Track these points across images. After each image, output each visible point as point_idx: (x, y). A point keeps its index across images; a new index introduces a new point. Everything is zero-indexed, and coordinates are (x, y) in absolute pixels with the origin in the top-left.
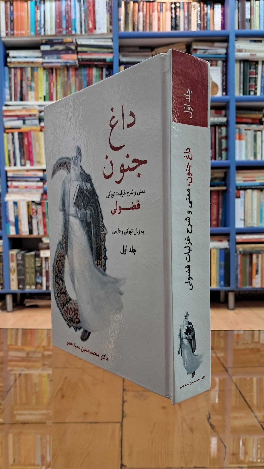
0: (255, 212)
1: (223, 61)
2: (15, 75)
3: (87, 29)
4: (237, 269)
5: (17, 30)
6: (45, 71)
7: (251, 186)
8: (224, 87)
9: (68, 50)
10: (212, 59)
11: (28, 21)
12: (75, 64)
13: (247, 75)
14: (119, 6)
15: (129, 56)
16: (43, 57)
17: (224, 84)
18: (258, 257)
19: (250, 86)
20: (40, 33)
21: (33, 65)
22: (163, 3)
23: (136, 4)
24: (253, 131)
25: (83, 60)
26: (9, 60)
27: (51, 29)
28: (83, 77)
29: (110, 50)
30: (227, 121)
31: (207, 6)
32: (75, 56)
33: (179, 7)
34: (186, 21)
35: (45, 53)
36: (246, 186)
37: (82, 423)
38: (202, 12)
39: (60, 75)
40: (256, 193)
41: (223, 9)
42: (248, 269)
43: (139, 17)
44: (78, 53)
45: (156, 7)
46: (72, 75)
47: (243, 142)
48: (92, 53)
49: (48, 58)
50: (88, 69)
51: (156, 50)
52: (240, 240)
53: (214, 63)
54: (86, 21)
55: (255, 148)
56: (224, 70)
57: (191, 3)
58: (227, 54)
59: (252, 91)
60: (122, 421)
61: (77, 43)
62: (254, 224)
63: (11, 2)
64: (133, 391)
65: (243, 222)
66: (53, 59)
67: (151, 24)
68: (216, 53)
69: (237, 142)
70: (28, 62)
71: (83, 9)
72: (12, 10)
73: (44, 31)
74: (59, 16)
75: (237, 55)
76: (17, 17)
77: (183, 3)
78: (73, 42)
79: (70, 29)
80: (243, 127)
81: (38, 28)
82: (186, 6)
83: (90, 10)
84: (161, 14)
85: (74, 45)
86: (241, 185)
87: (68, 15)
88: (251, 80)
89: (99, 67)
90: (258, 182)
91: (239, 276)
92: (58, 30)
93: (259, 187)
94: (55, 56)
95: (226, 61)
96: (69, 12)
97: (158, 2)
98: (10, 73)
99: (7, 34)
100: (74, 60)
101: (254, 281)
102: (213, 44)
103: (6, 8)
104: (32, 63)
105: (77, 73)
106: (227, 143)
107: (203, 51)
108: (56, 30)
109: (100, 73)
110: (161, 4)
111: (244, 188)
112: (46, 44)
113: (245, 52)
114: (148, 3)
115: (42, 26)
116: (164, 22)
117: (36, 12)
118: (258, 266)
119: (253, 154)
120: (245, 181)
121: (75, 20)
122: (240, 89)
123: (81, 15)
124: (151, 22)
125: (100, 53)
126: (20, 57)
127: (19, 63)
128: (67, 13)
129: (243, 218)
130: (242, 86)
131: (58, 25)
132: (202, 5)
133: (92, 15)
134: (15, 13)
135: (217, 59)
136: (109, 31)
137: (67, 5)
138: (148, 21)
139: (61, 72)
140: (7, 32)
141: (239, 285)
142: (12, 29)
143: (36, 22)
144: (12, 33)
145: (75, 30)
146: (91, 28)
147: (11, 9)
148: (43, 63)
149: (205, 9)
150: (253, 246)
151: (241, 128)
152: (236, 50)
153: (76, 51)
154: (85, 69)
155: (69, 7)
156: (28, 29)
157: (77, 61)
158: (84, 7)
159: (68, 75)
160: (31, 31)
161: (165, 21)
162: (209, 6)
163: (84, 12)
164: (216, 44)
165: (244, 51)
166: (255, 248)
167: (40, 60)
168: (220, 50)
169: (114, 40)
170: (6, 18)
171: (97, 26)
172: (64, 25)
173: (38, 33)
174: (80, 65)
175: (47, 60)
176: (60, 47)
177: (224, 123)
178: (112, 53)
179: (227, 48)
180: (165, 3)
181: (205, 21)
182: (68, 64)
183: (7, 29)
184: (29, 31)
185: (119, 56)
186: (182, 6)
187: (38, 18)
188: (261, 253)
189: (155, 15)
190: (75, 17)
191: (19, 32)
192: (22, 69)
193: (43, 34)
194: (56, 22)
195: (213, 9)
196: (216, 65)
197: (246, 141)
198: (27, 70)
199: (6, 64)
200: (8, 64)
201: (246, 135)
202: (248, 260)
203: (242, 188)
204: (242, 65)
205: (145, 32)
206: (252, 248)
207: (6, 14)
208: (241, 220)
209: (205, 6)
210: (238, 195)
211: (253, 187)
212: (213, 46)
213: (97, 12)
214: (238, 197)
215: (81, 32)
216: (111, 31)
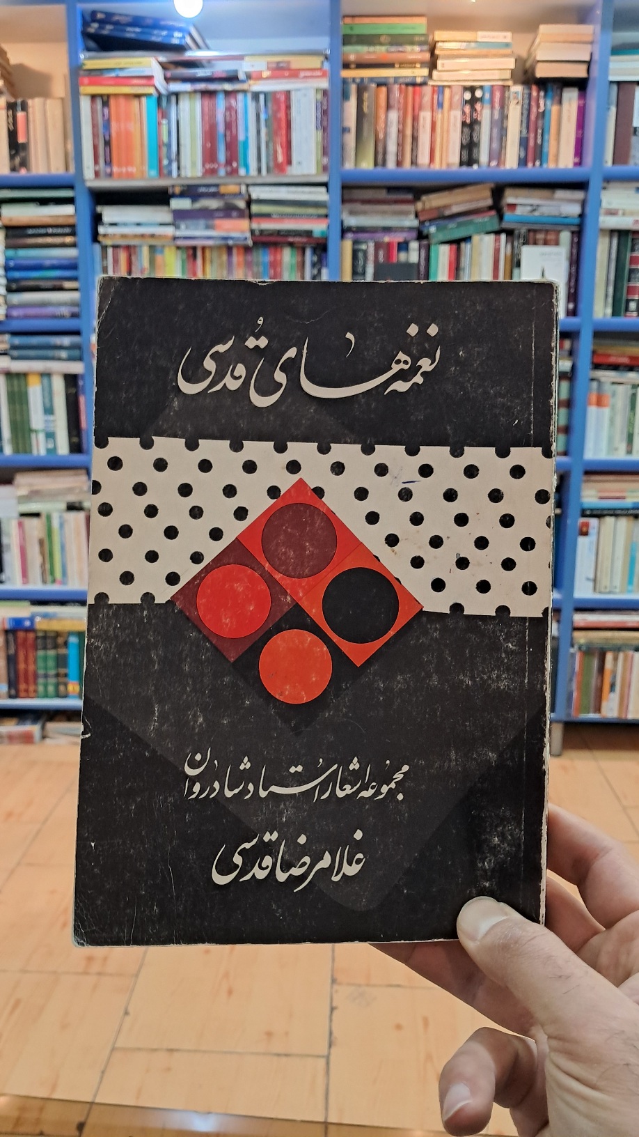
0: (619, 565)
1: (573, 233)
2: (116, 261)
3: (272, 164)
4: (571, 680)
5: (120, 165)
6: (179, 252)
7: (615, 509)
8: (572, 291)
9: (229, 211)
10: (548, 227)
11: (142, 145)
12: (245, 243)
13: (624, 265)
14: (345, 96)
15: (365, 213)
16: (174, 224)
17: (572, 284)
18: (616, 659)
19: (628, 287)
20: (170, 173)
21: (153, 242)
22: (444, 87)
23: (384, 89)
24: (629, 387)
25: (262, 231)
26: (101, 230)
27: (194, 164)
28: (261, 269)
29: (322, 211)
30: (573, 368)
31: (545, 96)
32: (244, 224)
33: (481, 100)
34: (495, 131)
35: (180, 215)
36: (603, 509)
37: (264, 1054)
38: (534, 110)
39: (211, 262)
40: (623, 523)
41: (582, 102)
42: (594, 681)
43: (389, 123)
44: (251, 217)
45: (427, 99)
46: (239, 264)
47: (606, 411)
48: (283, 216)
49: (187, 228)
50: (273, 250)
51: (424, 198)
52: (582, 624)
53: (551, 237)
54: (271, 145)
55: (630, 423)
56: (575, 251)
57: (509, 86)
58: (582, 216)
59: (633, 300)
60: (329, 1054)
61: (250, 196)
62: (616, 587)
63: (105, 98)
64: (349, 984)
65: (591, 584)
66: (196, 229)
67: (415, 139)
68: (557, 214)
69: (592, 410)
70: (143, 236)
71: (263, 117)
72: (106, 117)
73: (179, 168)
74: (210, 134)
75: (604, 222)
76: (118, 134)
77: (492, 86)
78: (240, 194)
79: (235, 165)
80: (607, 376)
81: (165, 162)
82: (498, 95)
83: (279, 120)
84: (439, 116)
85: (243, 199)
86: (592, 506)
87: (231, 132)
88: (633, 276)
89: (298, 248)
90: (629, 502)
91: (575, 695)
92: (208, 166)
93: (631, 512)
94: (202, 222)
95: (578, 234)
96: (234, 124)
97: (433, 86)
98: (104, 256)
99: (97, 174)
100: (243, 232)
101: (604, 705)
102: (554, 193)
103: (93, 112)
104: (153, 236)
105: (249, 258)
106: (570, 417)
107: (529, 208)
108: (203, 165)
109: (300, 259)
110: (441, 88)
111: (599, 512)
112: (182, 195)
113: (624, 214)
114: (410, 89)
115: (174, 155)
116: (445, 136)
117: (159, 124)
118: (614, 677)
119: (625, 436)
120: (601, 498)
121: (246, 143)
122: (606, 296)
123: (258, 132)
124: (415, 134)
125: (300, 216)
126: (125, 224)
127: (124, 236)
128: (228, 126)
129: (592, 576)
130: (611, 290)
131: (210, 155)
132: (534, 94)
133: (284, 132)
134: (114, 125)
135: (559, 228)
136: (321, 169)
137: (229, 109)
138: (409, 132)
139: (215, 254)
140: (97, 168)
141: (573, 713)
142: (109, 162)
143: (159, 147)
144: (108, 170)
145: (246, 166)
146: (282, 163)
147: (104, 115)
148: (175, 238)
149: (542, 102)
150: (609, 634)
151: (603, 379)
152: (602, 211)
153: (247, 212)
154: (267, 251)
155: (233, 114)
156: (142, 163)
157: (248, 235)
158: (266, 112)
159: (230, 263)
160: (150, 167)
161: (448, 131)
162: (550, 93)
163: (266, 126)
164: (560, 194)
165: (620, 212)
166: (612, 639)
167: (170, 231)
168: (566, 205)
169: (330, 186)
170: (95, 135)
171: (295, 157)
172: (222, 156)
173: (165, 171)
174: (254, 243)
175: (184, 231)
176: (213, 204)
177: (567, 373)
178: (326, 216)
179: (583, 204)
180: (449, 87)
181: (540, 131)
182: (230, 242)
183: (96, 161)
184: (146, 168)
185: (341, 212)
186: (487, 96)
187: (165, 139)
188: (623, 651)
189: (425, 117)
190: (247, 138)
191: (124, 170)
192: (128, 248)
193: (175, 174)
194: (204, 147)
195: (560, 102)
196: (557, 243)
197: (613, 408)
198: (141, 251)
199: (95, 237)
200: (100, 239)
201: (614, 394)
202: (595, 663)
203: (595, 513)
204: (615, 242)
205: (400, 170)
206: (607, 639)
207: (94, 126)
208: (588, 579)
209: (542, 94)
210: (584, 529)
211: (619, 512)
212: (552, 199)
213: (294, 126)
214: (586, 534)
215: (259, 170)
216: (325, 169)
